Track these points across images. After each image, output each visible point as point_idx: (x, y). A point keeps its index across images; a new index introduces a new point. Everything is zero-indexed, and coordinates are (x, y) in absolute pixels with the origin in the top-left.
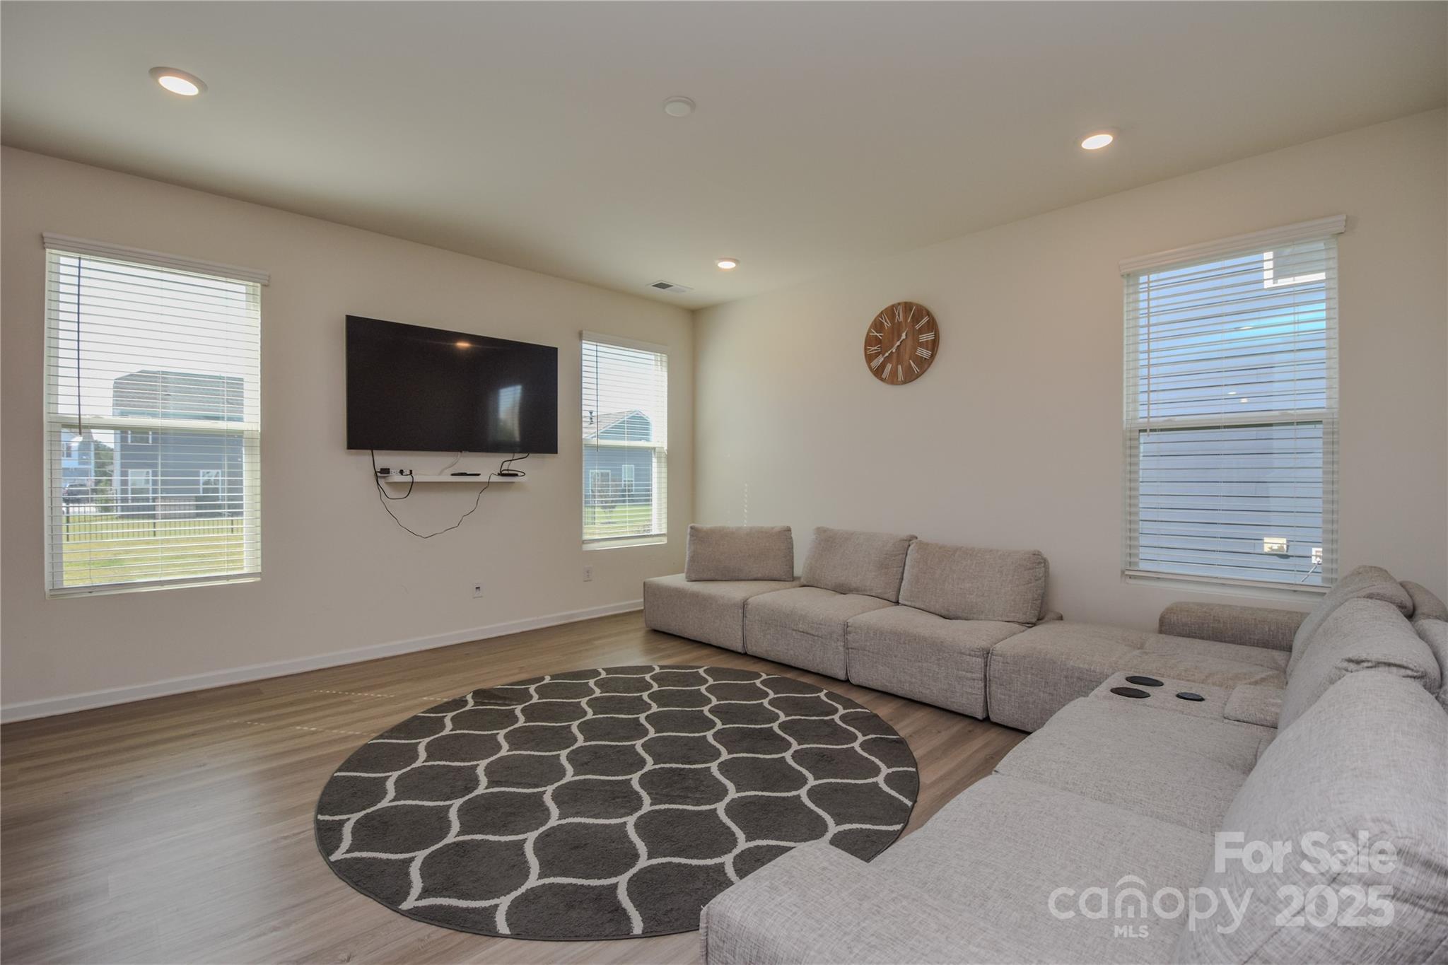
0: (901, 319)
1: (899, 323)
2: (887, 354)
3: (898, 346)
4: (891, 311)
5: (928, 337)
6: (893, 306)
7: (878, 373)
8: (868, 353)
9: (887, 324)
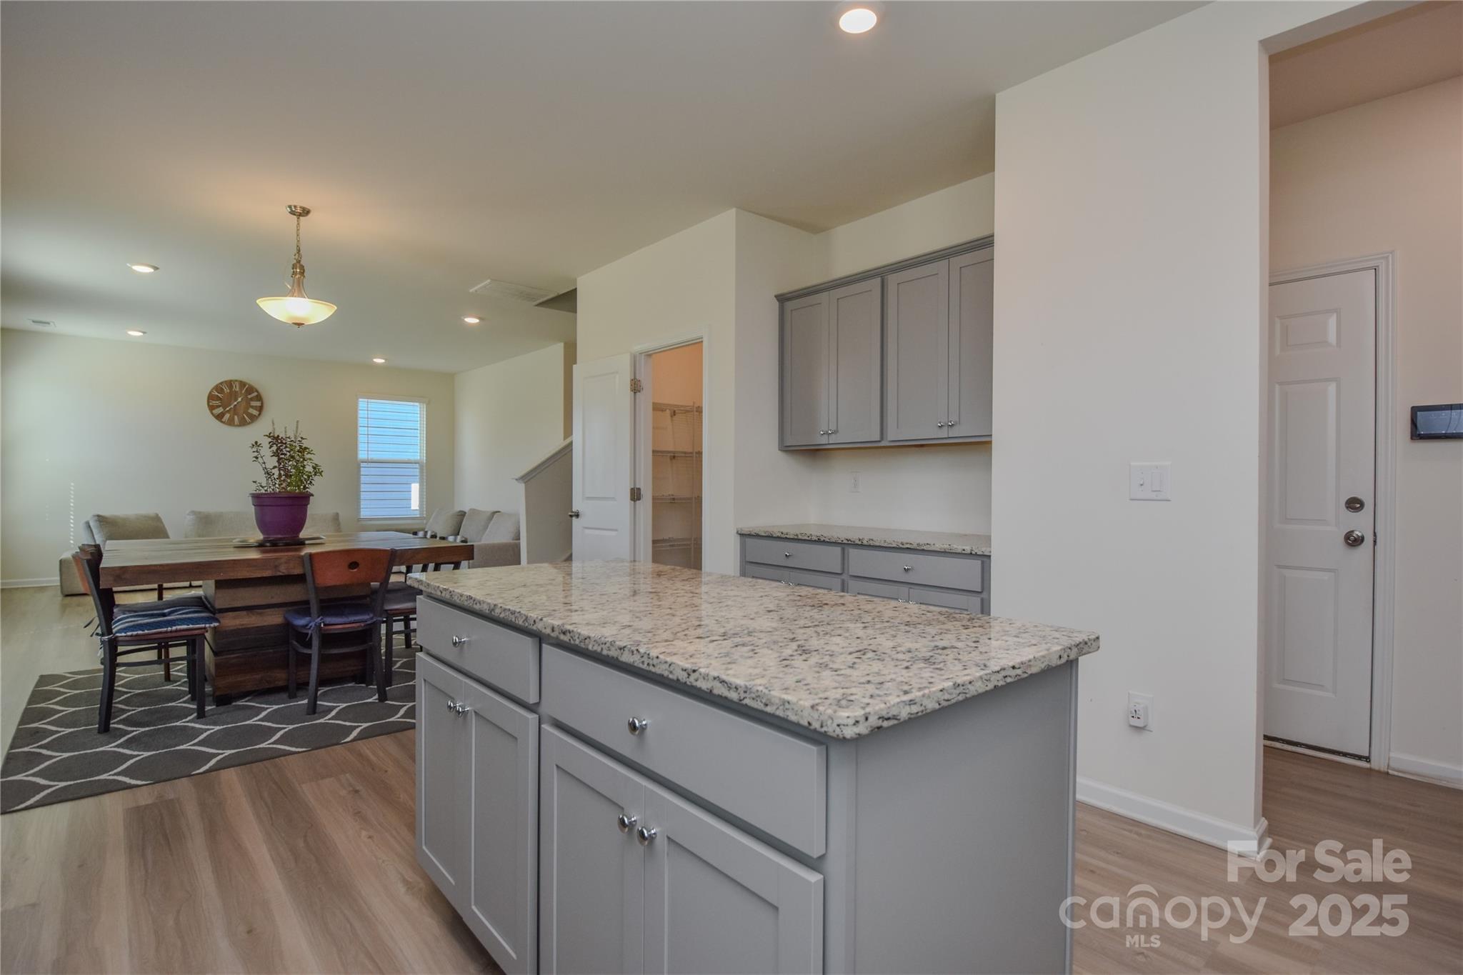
0: (238, 389)
1: (236, 392)
2: (228, 409)
3: (235, 405)
4: (230, 384)
5: (258, 404)
6: (231, 381)
7: (219, 417)
8: (211, 404)
9: (227, 390)
